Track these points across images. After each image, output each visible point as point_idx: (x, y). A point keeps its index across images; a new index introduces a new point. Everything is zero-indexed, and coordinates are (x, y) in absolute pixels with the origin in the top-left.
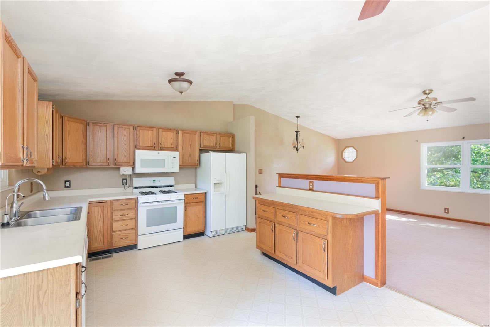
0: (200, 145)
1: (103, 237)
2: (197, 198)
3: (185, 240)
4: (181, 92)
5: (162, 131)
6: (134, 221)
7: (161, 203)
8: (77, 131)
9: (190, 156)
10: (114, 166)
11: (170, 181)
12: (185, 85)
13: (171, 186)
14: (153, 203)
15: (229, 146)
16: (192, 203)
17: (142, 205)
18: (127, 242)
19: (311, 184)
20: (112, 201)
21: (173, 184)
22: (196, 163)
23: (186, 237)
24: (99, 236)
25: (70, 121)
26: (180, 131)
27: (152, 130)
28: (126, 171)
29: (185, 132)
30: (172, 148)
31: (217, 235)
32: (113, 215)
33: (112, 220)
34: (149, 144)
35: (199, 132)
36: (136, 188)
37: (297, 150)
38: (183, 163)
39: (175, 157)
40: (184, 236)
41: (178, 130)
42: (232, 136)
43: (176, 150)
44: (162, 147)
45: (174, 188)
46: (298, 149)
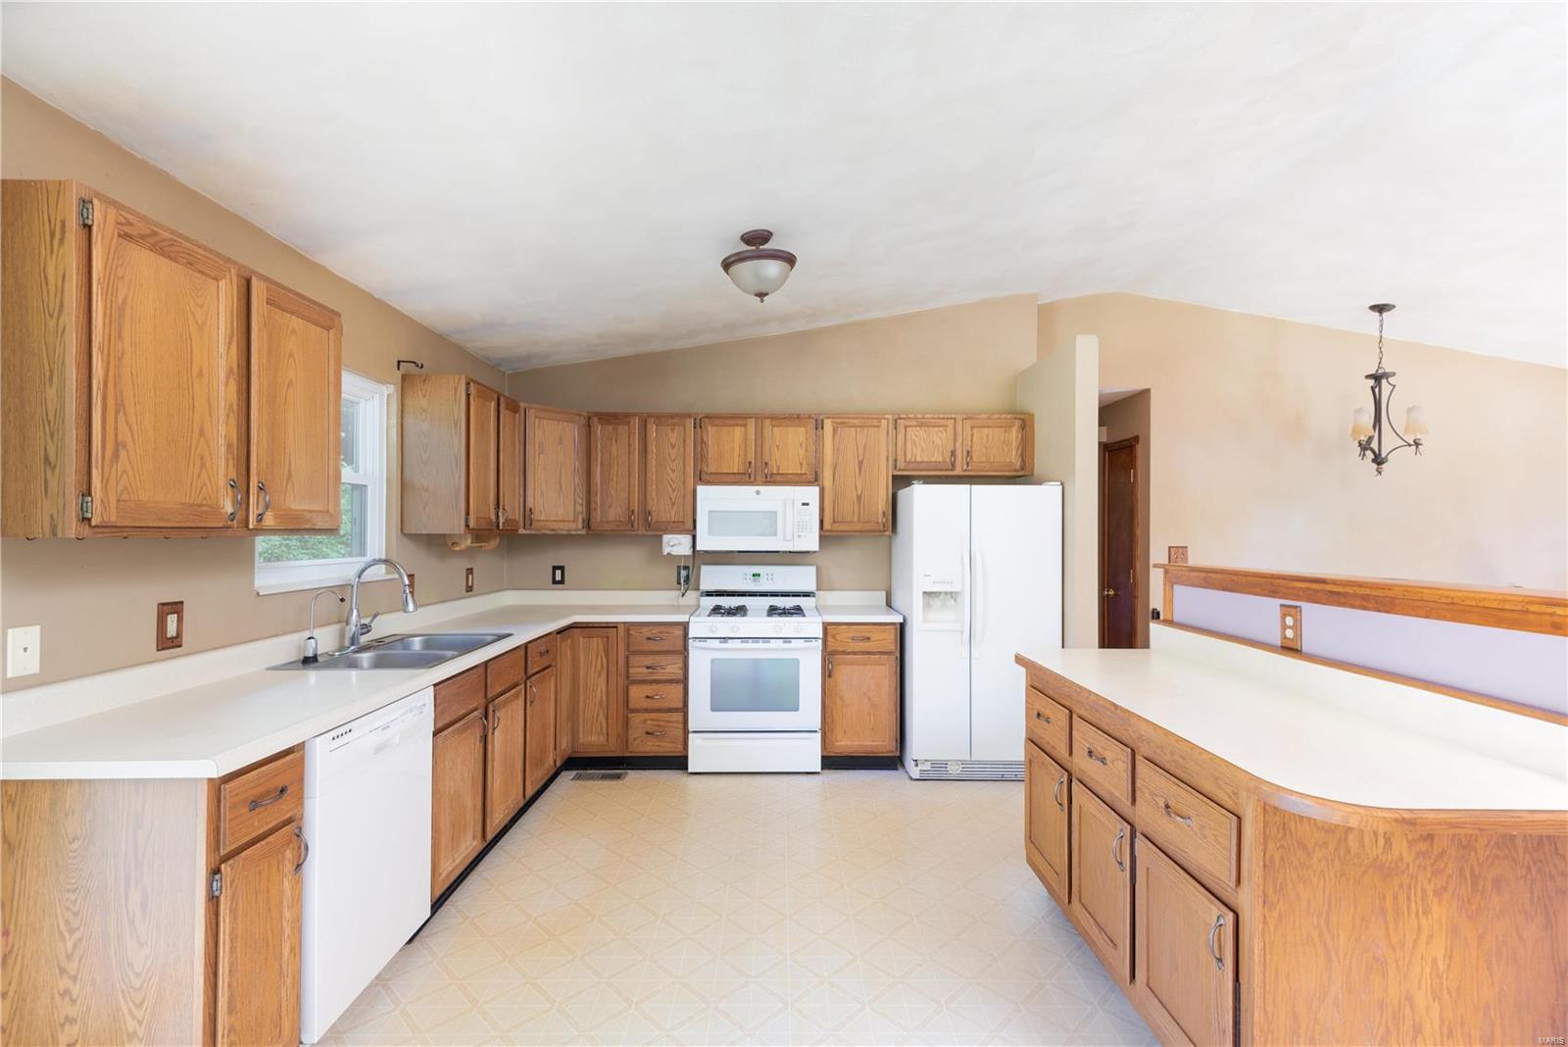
0: (896, 460)
1: (607, 719)
2: (869, 639)
3: (825, 771)
4: (762, 295)
5: (773, 426)
6: (680, 687)
7: (750, 645)
8: (561, 442)
9: (859, 498)
10: (646, 530)
11: (802, 578)
12: (772, 268)
13: (807, 595)
14: (730, 641)
15: (1008, 460)
16: (855, 653)
17: (697, 643)
18: (661, 744)
19: (1289, 621)
20: (629, 626)
21: (811, 587)
22: (878, 523)
23: (830, 762)
24: (598, 716)
25: (544, 418)
26: (826, 421)
27: (745, 426)
28: (677, 545)
29: (842, 420)
30: (801, 474)
31: (938, 775)
32: (630, 665)
33: (628, 677)
34: (736, 467)
35: (890, 417)
36: (709, 594)
37: (1379, 460)
38: (834, 522)
39: (807, 504)
40: (823, 757)
41: (821, 417)
42: (1018, 423)
43: (814, 479)
44: (772, 474)
45: (817, 601)
46: (1383, 456)
